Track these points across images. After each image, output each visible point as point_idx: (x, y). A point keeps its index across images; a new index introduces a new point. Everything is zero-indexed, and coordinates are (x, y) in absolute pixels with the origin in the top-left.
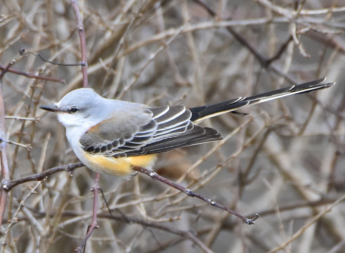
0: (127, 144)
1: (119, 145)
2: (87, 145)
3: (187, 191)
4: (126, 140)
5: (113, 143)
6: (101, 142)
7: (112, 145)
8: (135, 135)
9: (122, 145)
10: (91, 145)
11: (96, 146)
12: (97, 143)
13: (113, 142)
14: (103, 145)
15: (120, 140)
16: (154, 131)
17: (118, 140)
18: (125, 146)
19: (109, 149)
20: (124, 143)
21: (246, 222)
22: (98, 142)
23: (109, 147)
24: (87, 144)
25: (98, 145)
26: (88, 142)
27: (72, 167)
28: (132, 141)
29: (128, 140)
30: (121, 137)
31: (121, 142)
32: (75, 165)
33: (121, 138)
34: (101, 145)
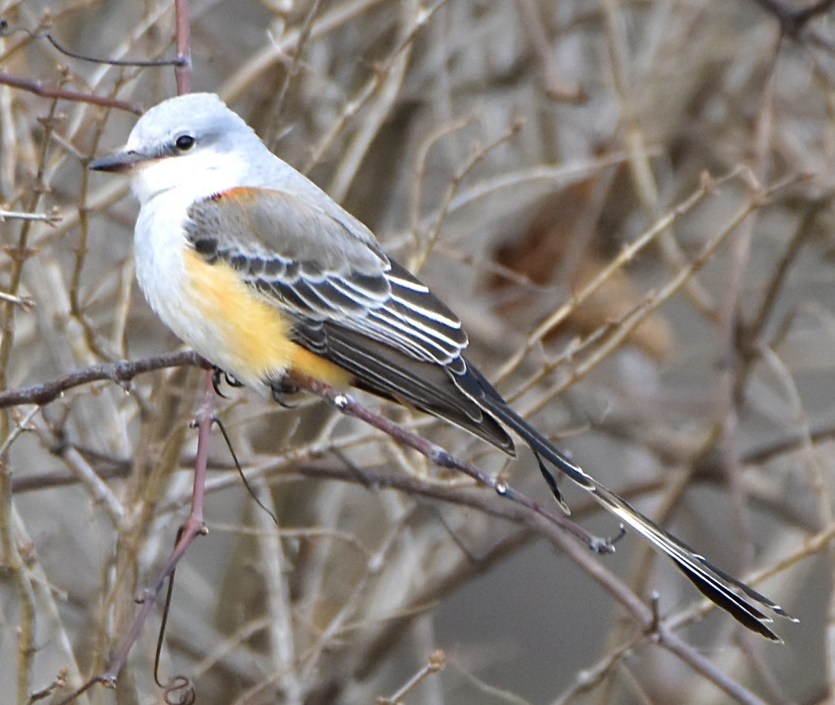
0: (301, 286)
1: (280, 277)
2: (204, 231)
3: (433, 453)
4: (302, 274)
5: (268, 262)
6: (242, 242)
7: (265, 265)
8: (331, 278)
9: (289, 282)
10: (213, 236)
11: (225, 245)
12: (230, 238)
13: (271, 259)
14: (243, 251)
15: (288, 266)
16: (378, 301)
17: (285, 261)
18: (293, 288)
19: (252, 272)
20: (296, 279)
21: (591, 548)
22: (234, 238)
23: (256, 265)
24: (205, 227)
25: (230, 245)
26: (210, 222)
27: (130, 369)
28: (316, 286)
29: (309, 278)
30: (295, 260)
31: (291, 270)
32: (135, 365)
33: (294, 262)
34: (237, 250)
